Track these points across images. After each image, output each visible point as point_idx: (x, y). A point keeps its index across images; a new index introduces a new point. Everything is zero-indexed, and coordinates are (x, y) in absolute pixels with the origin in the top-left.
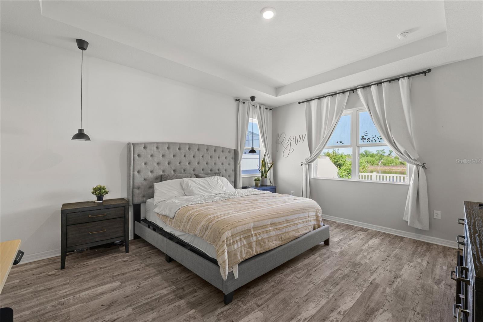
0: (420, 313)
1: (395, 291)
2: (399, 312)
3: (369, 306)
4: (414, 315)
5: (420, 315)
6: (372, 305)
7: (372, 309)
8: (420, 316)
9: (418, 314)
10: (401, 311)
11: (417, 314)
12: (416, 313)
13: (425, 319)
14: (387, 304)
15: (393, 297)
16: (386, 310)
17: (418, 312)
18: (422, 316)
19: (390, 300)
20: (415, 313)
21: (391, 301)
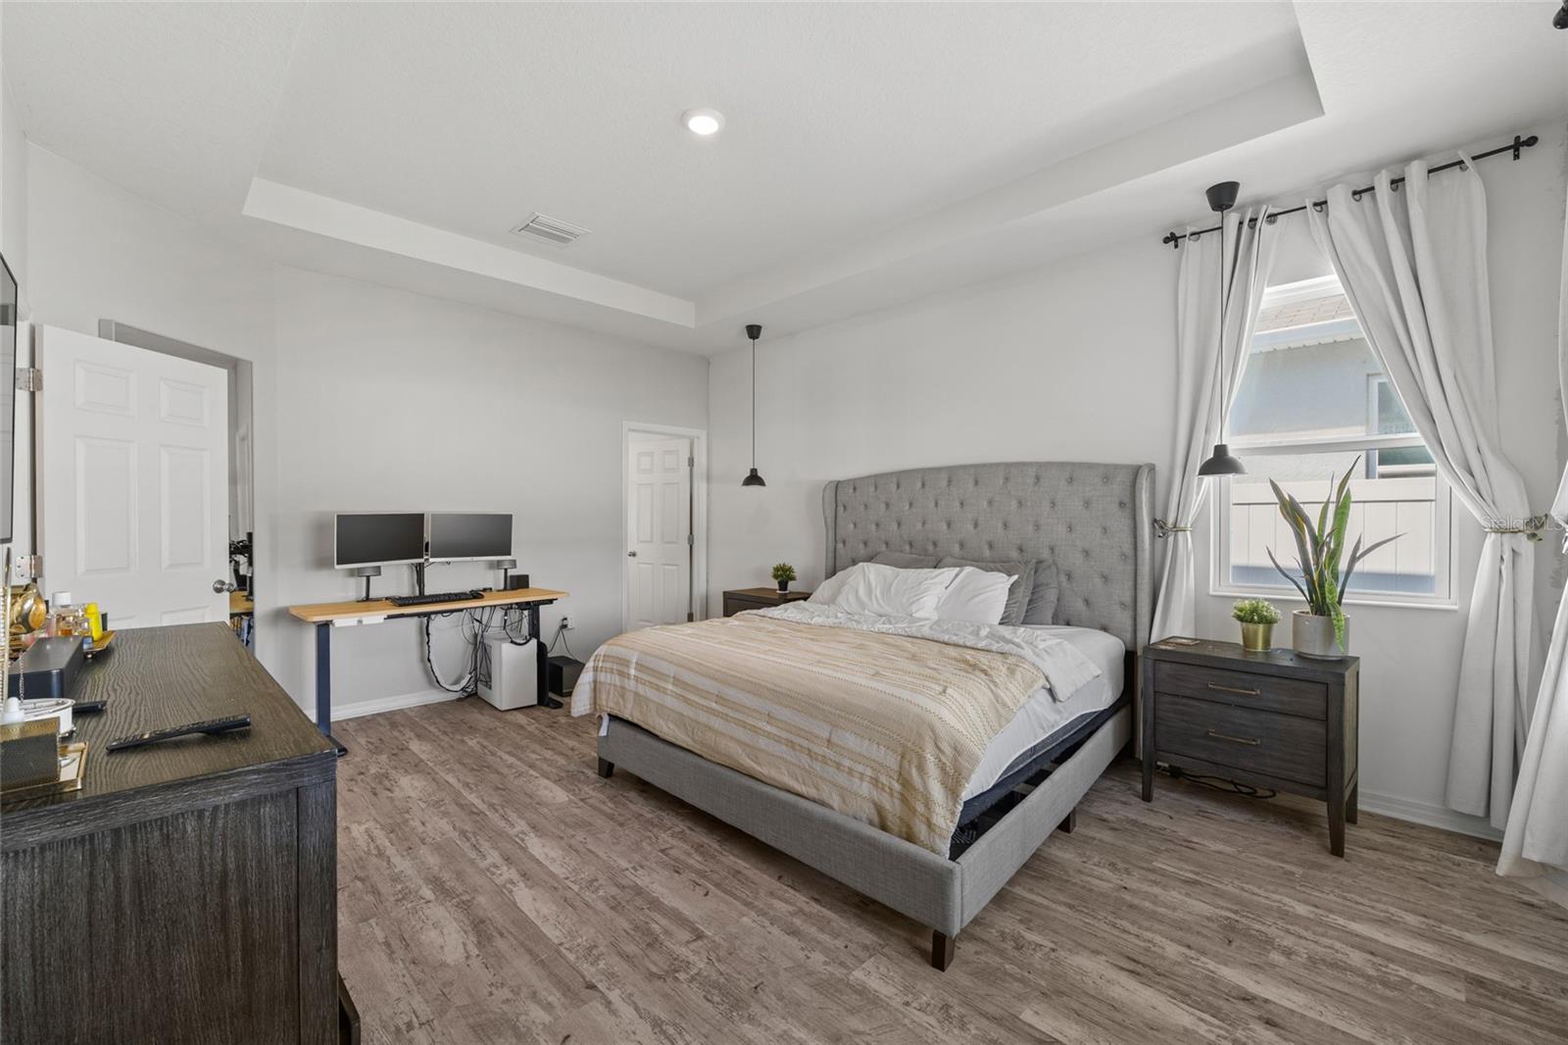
0: (408, 1032)
1: (523, 1030)
2: (444, 985)
3: (501, 935)
4: (414, 1012)
5: (403, 1028)
6: (500, 944)
7: (490, 938)
8: (401, 1022)
9: (410, 1026)
10: (446, 991)
11: (411, 1021)
12: (415, 1019)
13: (384, 1027)
14: (487, 976)
15: (505, 1007)
16: (470, 962)
17: (413, 1029)
18: (398, 1030)
19: (495, 992)
20: (417, 1017)
21: (491, 994)
